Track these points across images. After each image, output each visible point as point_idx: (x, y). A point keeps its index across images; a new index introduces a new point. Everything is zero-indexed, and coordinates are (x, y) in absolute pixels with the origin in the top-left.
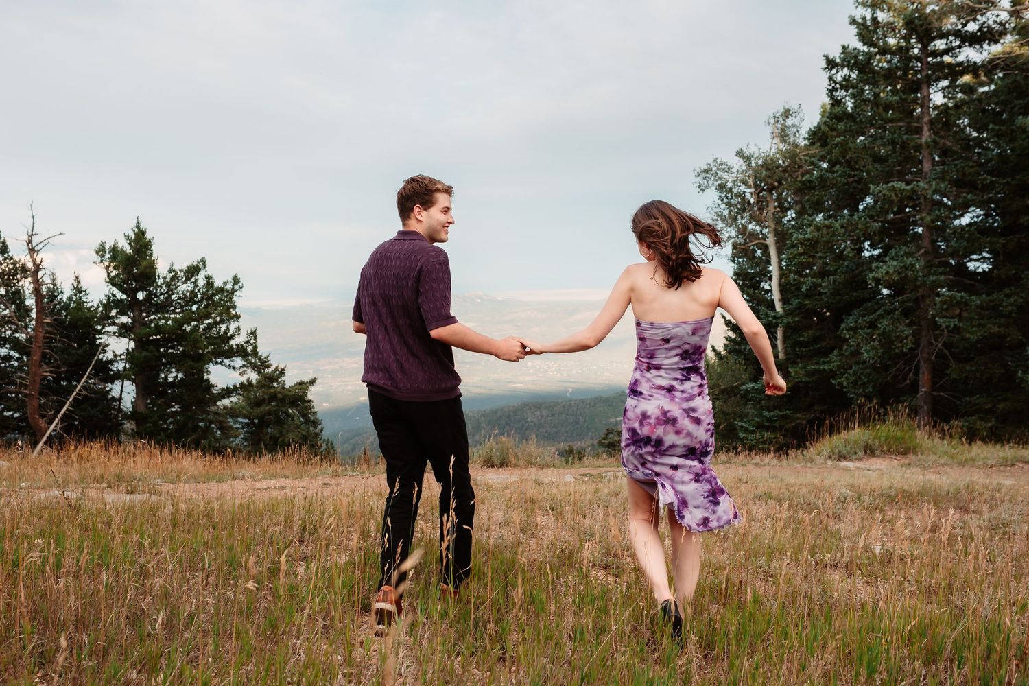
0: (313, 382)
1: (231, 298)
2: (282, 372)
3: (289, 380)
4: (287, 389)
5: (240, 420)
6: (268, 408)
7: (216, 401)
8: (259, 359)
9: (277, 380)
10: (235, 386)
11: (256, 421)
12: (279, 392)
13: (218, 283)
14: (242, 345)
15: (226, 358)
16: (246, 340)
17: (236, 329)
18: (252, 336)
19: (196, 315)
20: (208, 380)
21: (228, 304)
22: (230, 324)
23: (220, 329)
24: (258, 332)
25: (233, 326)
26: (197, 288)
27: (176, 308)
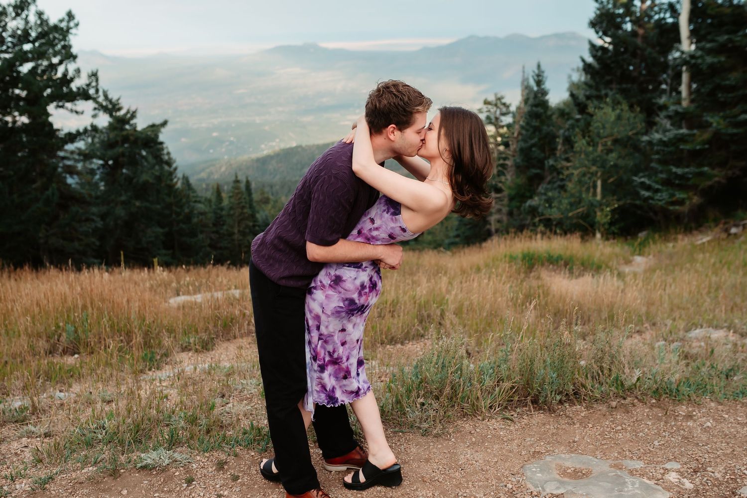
0: (165, 123)
1: (64, 39)
2: (133, 116)
3: (141, 124)
4: (141, 132)
5: (95, 160)
6: (121, 150)
7: (63, 146)
8: (111, 101)
9: (128, 122)
10: (78, 131)
11: (110, 162)
12: (132, 135)
13: (53, 21)
14: (83, 89)
15: (68, 101)
16: (88, 82)
17: (75, 71)
18: (93, 78)
19: (30, 55)
20: (51, 125)
21: (62, 43)
22: (66, 65)
23: (56, 71)
24: (100, 74)
25: (72, 67)
26: (29, 25)
27: (8, 47)
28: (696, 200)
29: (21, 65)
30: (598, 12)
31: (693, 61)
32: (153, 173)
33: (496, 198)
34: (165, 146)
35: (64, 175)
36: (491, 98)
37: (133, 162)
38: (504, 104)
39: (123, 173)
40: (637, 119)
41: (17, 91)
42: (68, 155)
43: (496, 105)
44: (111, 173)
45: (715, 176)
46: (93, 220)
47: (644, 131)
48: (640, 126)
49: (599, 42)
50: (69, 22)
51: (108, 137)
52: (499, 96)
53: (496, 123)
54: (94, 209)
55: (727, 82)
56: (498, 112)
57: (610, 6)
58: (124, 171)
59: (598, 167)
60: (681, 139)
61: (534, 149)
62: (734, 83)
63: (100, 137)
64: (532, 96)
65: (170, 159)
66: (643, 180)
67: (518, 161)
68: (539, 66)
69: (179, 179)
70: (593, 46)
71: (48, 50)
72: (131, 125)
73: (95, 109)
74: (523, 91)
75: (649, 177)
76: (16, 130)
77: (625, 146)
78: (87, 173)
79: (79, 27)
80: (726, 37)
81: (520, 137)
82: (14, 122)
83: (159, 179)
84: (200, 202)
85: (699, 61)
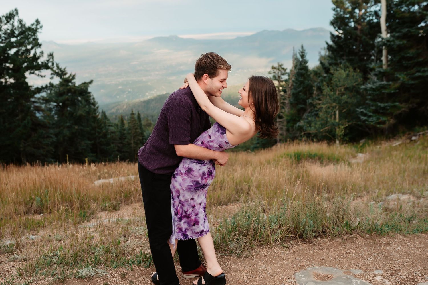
0: (91, 82)
1: (34, 35)
2: (74, 77)
3: (78, 82)
4: (78, 87)
5: (52, 103)
6: (67, 97)
7: (34, 95)
8: (61, 70)
9: (70, 81)
10: (42, 87)
11: (61, 104)
12: (73, 88)
13: (28, 25)
14: (45, 63)
15: (36, 70)
16: (47, 59)
17: (41, 53)
18: (51, 57)
19: (15, 44)
20: (27, 83)
21: (33, 37)
22: (35, 49)
23: (30, 53)
24: (54, 55)
25: (38, 51)
26: (14, 27)
27: (3, 40)
28: (392, 121)
29: (10, 50)
30: (335, 16)
31: (389, 43)
32: (85, 110)
33: (279, 122)
34: (91, 94)
35: (34, 111)
36: (276, 65)
37: (74, 103)
38: (283, 69)
39: (67, 110)
40: (358, 76)
41: (8, 65)
42: (36, 100)
43: (279, 69)
44: (61, 110)
45: (403, 108)
46: (51, 137)
47: (362, 83)
48: (360, 80)
49: (336, 33)
50: (37, 25)
51: (59, 90)
52: (280, 64)
53: (279, 79)
54: (52, 131)
55: (408, 55)
56: (280, 73)
57: (342, 13)
58: (69, 109)
59: (337, 103)
60: (383, 87)
61: (300, 94)
62: (412, 55)
63: (55, 89)
64: (299, 64)
65: (94, 102)
66: (362, 110)
67: (292, 100)
68: (302, 47)
69: (99, 113)
70: (332, 36)
71: (25, 41)
72: (72, 83)
73: (52, 74)
74: (293, 61)
75: (365, 109)
76: (7, 87)
77: (352, 91)
78: (48, 110)
79: (43, 28)
80: (407, 30)
81: (292, 87)
82: (6, 82)
83: (88, 113)
84: (112, 126)
85: (392, 43)
